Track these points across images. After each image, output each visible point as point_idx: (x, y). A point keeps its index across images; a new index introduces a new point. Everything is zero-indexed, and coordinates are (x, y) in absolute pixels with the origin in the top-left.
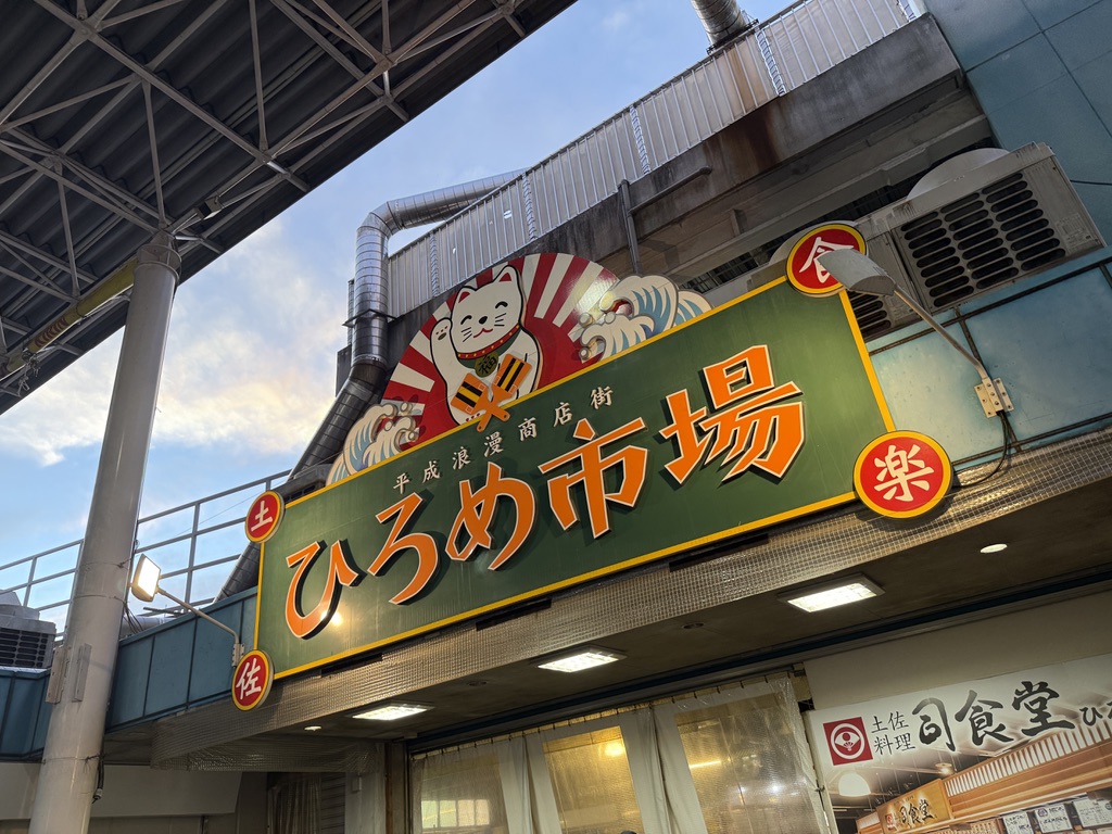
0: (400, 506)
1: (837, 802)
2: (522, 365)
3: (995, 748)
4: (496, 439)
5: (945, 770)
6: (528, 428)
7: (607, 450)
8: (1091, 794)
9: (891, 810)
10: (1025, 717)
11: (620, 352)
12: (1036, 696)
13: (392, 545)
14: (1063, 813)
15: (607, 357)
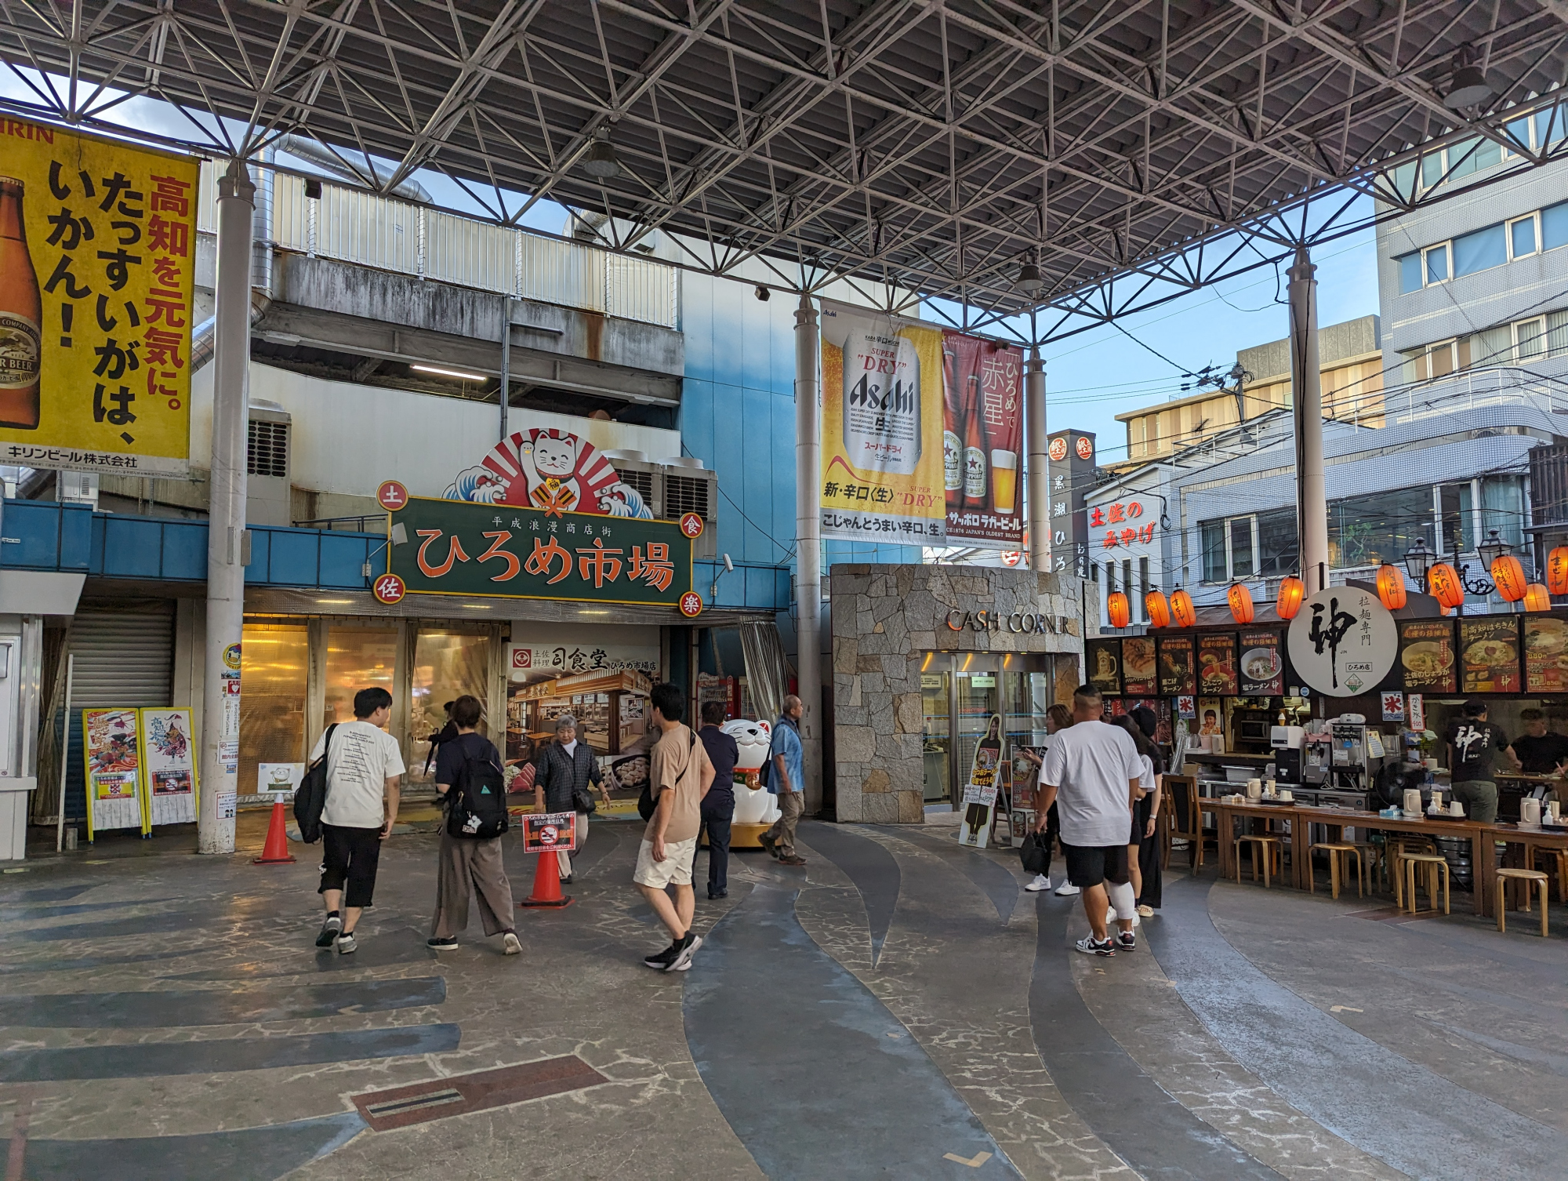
0: (499, 534)
1: (510, 682)
2: (572, 496)
3: (578, 671)
4: (554, 525)
5: (558, 677)
6: (571, 528)
7: (606, 556)
8: (604, 692)
9: (532, 689)
10: (593, 662)
11: (617, 516)
12: (599, 655)
13: (493, 552)
14: (593, 697)
15: (611, 514)
